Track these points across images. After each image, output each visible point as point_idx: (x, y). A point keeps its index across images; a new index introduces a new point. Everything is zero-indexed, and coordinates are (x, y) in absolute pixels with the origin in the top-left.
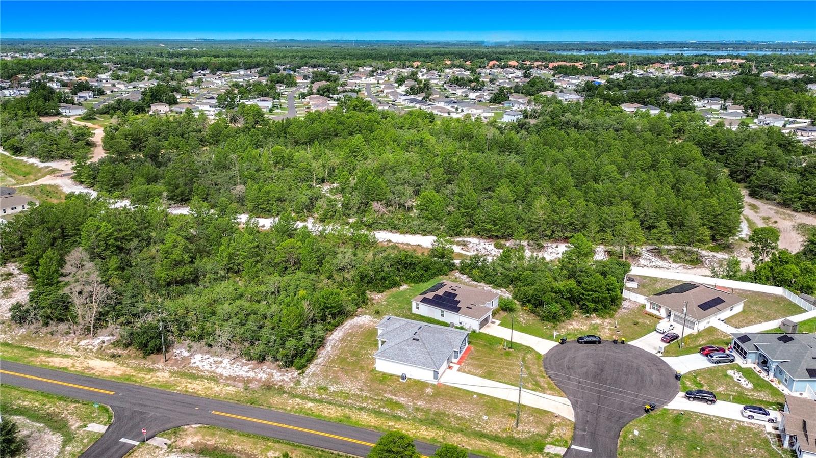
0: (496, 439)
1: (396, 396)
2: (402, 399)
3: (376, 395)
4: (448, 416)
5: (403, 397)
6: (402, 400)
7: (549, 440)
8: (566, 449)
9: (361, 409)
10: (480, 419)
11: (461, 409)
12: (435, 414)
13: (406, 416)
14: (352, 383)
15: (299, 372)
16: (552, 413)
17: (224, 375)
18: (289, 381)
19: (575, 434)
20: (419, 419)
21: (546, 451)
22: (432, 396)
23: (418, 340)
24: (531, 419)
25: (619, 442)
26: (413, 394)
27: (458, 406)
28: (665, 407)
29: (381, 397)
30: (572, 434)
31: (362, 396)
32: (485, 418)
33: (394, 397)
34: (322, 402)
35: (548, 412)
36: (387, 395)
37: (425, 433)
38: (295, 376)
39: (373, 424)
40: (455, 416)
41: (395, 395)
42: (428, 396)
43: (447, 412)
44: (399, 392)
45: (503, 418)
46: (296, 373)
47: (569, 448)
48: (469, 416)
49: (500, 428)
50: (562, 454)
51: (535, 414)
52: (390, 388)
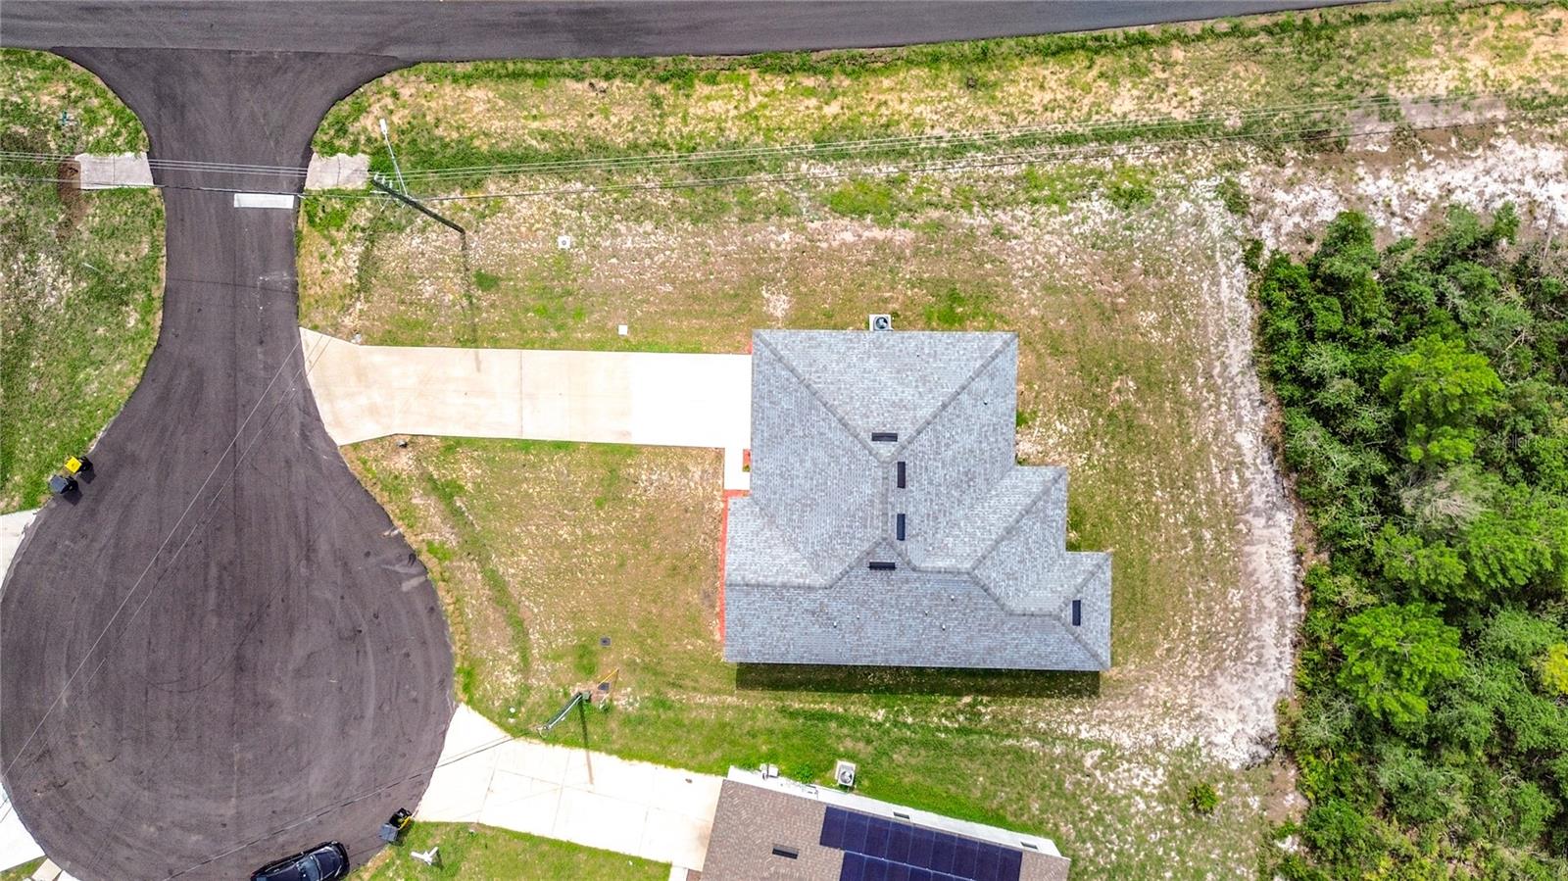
0: (515, 161)
1: (873, 240)
2: (849, 237)
3: (939, 225)
4: (682, 215)
5: (850, 247)
6: (845, 232)
7: (362, 216)
8: (308, 185)
9: (958, 149)
10: (581, 231)
11: (649, 255)
12: (723, 208)
13: (804, 167)
14: (1049, 258)
15: (1266, 254)
16: (370, 341)
17: (1511, 144)
18: (1267, 193)
19: (292, 264)
20: (761, 168)
21: (363, 160)
22: (760, 281)
23: (877, 437)
24: (429, 290)
25: (163, 274)
26: (821, 271)
27: (662, 266)
28: (29, 517)
29: (919, 221)
30: (299, 262)
31: (984, 206)
32: (565, 241)
33: (878, 234)
34: (1098, 136)
35: (382, 342)
36: (903, 236)
37: (717, 106)
38: (1266, 229)
39: (886, 83)
40: (661, 221)
41: (880, 246)
42: (772, 280)
43: (688, 225)
44: (871, 263)
45: (513, 261)
46: (1270, 244)
47: (301, 189)
48: (616, 233)
49: (511, 212)
50: (316, 163)
51: (421, 314)
52: (908, 270)
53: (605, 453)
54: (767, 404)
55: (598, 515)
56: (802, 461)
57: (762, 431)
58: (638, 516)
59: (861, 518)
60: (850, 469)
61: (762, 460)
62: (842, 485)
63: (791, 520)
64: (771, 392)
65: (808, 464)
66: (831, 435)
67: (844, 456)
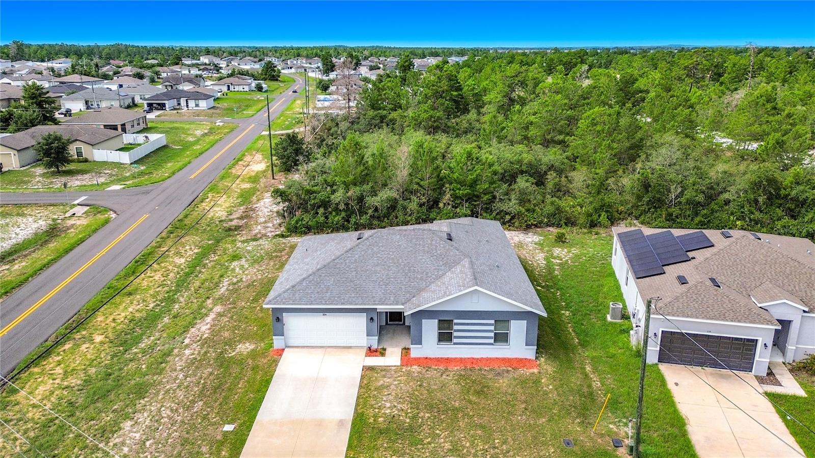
53: (360, 439)
54: (328, 294)
55: (429, 443)
56: (375, 272)
57: (350, 297)
58: (427, 415)
59: (417, 241)
60: (382, 246)
61: (373, 297)
62: (394, 250)
63: (421, 279)
64: (318, 292)
65: (378, 269)
66: (357, 256)
67: (372, 249)
